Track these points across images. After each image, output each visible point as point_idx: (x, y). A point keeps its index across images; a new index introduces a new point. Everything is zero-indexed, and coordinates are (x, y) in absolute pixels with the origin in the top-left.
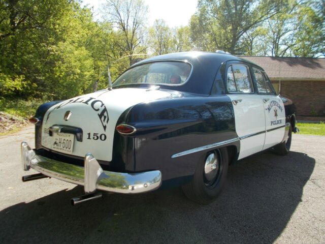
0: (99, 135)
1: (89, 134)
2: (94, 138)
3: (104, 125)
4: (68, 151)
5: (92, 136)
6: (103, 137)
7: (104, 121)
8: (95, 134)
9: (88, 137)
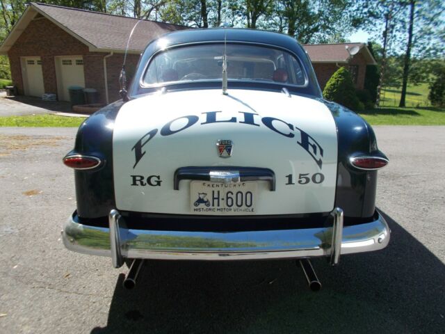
0: (310, 177)
1: (290, 177)
2: (300, 182)
3: (318, 160)
4: (245, 210)
5: (295, 180)
6: (318, 178)
7: (315, 152)
8: (300, 175)
9: (287, 182)
